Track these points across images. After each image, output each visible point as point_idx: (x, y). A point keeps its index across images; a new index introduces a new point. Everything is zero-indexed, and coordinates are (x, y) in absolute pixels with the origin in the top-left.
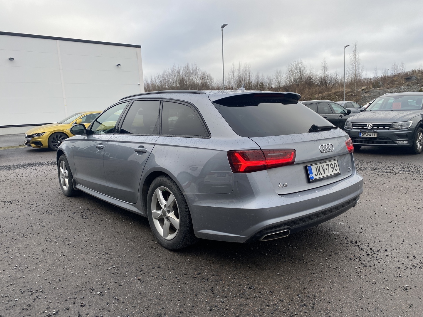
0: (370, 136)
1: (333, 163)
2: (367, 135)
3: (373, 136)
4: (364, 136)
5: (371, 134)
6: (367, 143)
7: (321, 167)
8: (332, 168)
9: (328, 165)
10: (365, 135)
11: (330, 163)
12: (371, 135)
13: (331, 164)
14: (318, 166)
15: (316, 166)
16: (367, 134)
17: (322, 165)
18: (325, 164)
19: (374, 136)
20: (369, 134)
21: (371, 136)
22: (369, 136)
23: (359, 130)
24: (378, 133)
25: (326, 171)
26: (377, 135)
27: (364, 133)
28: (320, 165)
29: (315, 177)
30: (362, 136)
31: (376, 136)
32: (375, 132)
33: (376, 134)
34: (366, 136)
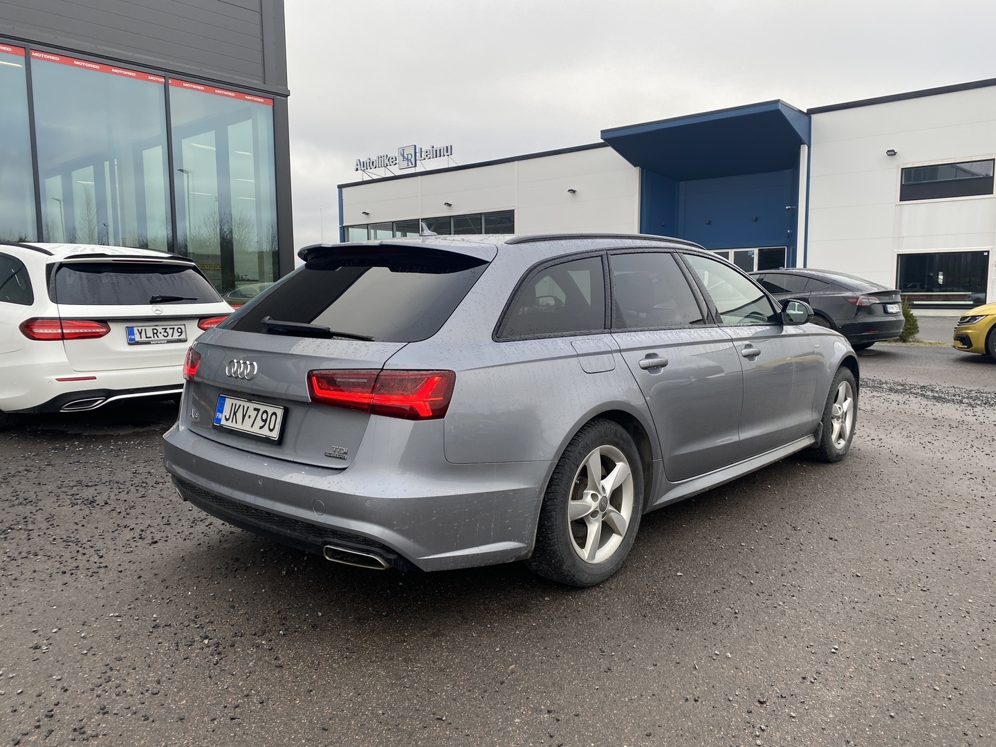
1: (270, 410)
7: (241, 408)
8: (263, 420)
9: (257, 410)
11: (263, 408)
13: (266, 412)
14: (238, 403)
15: (235, 402)
17: (247, 404)
18: (252, 406)
25: (248, 422)
28: (243, 403)
29: (223, 422)
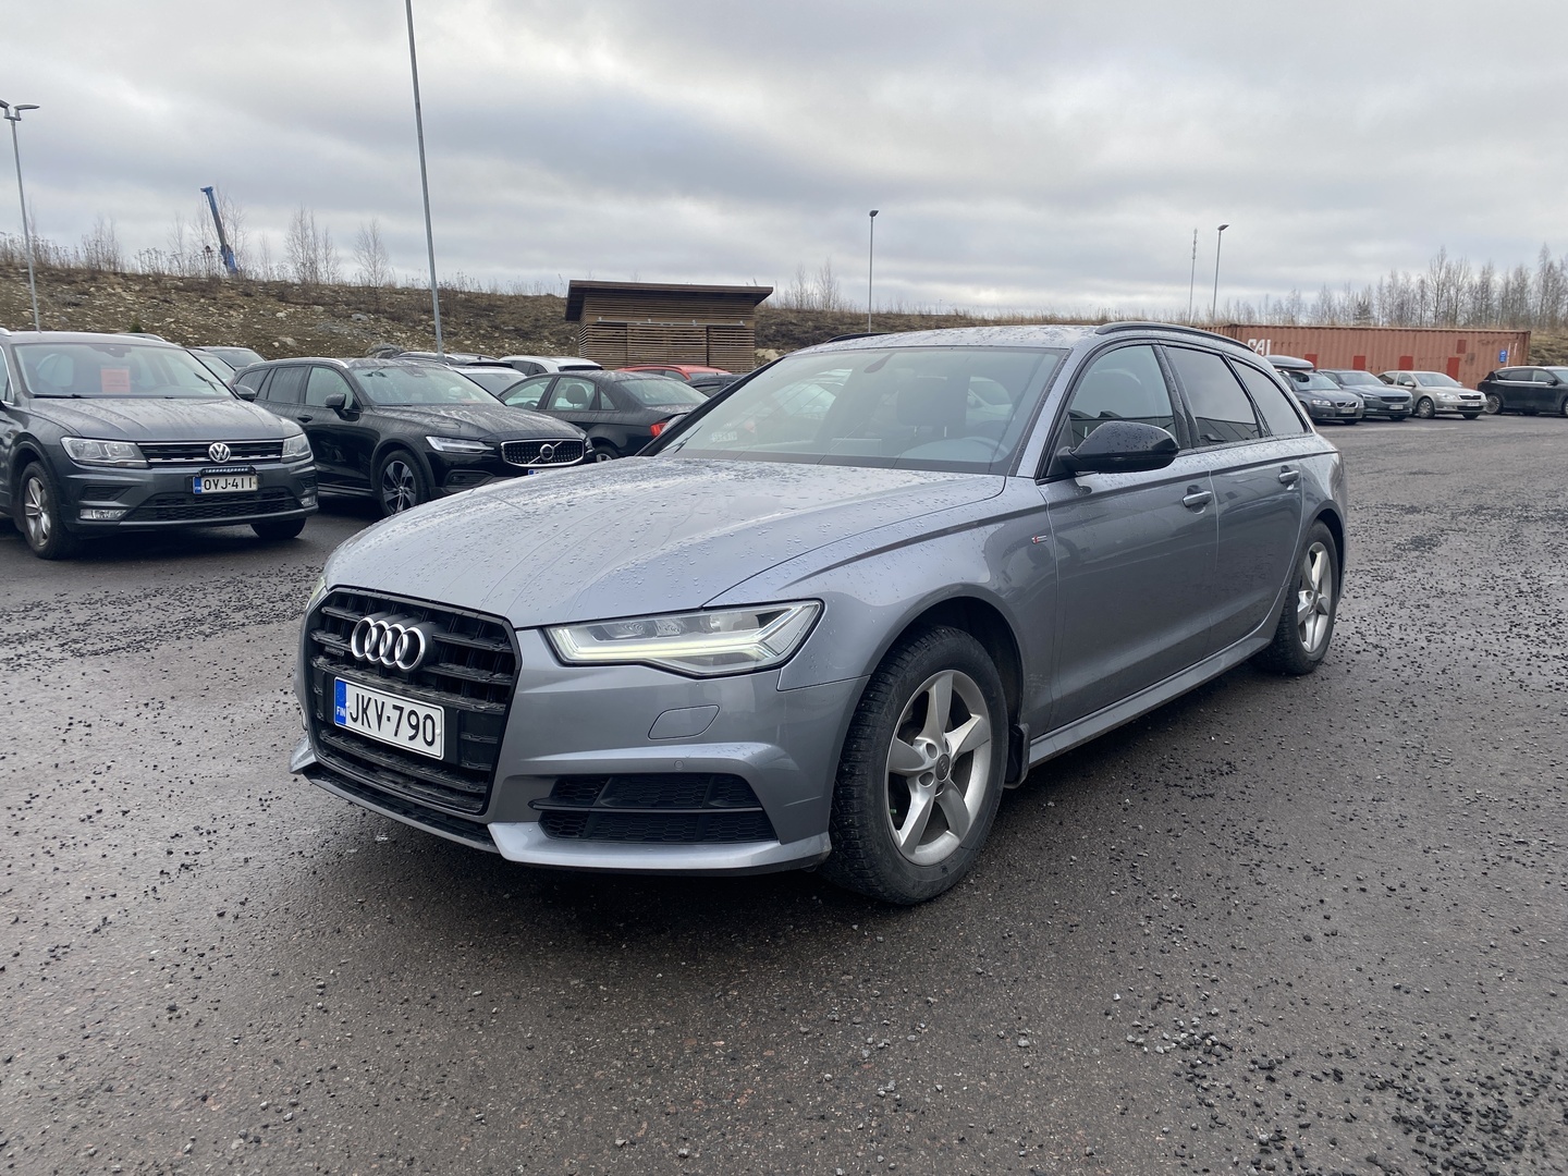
0: (234, 489)
2: (223, 486)
3: (247, 488)
4: (213, 490)
5: (238, 480)
6: (223, 516)
10: (216, 485)
12: (237, 486)
16: (222, 482)
19: (248, 485)
20: (230, 480)
21: (240, 489)
22: (230, 489)
23: (196, 470)
24: (261, 476)
26: (259, 482)
27: (211, 479)
30: (204, 491)
31: (254, 487)
32: (251, 472)
33: (254, 479)
34: (220, 490)
